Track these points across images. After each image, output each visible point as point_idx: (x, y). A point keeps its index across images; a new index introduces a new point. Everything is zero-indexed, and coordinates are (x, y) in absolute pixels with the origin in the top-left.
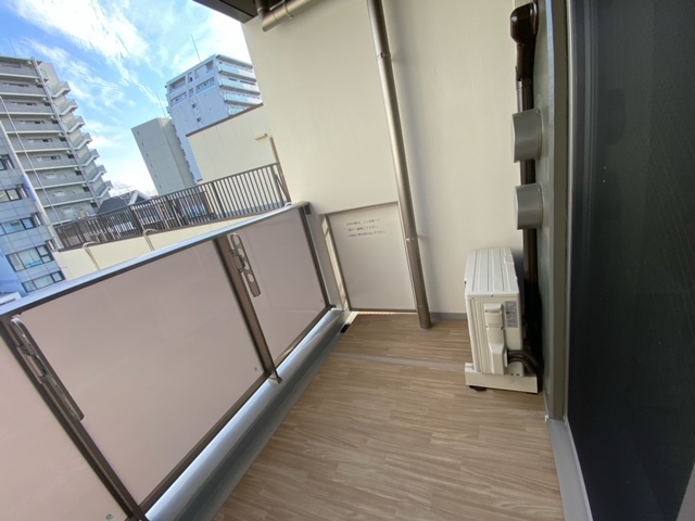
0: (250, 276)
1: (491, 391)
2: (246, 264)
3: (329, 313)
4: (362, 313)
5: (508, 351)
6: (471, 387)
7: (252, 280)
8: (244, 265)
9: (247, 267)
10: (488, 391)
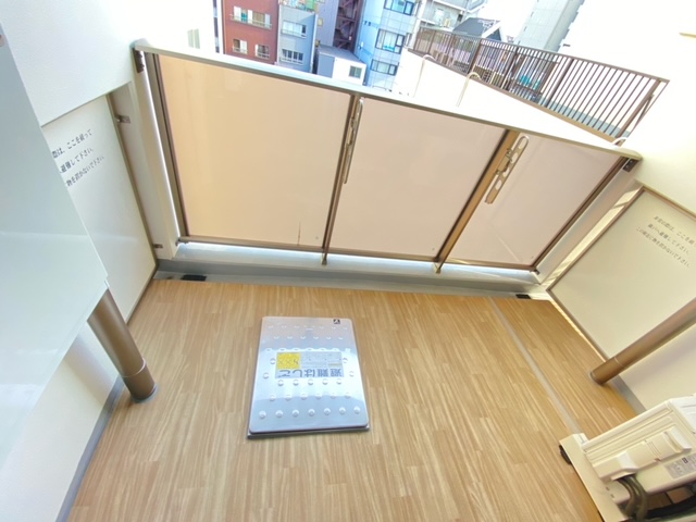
0: (500, 183)
1: (572, 471)
2: (508, 170)
3: (526, 272)
4: (554, 303)
5: (633, 476)
6: (561, 447)
7: (497, 187)
8: (505, 170)
9: (505, 174)
10: (569, 467)
